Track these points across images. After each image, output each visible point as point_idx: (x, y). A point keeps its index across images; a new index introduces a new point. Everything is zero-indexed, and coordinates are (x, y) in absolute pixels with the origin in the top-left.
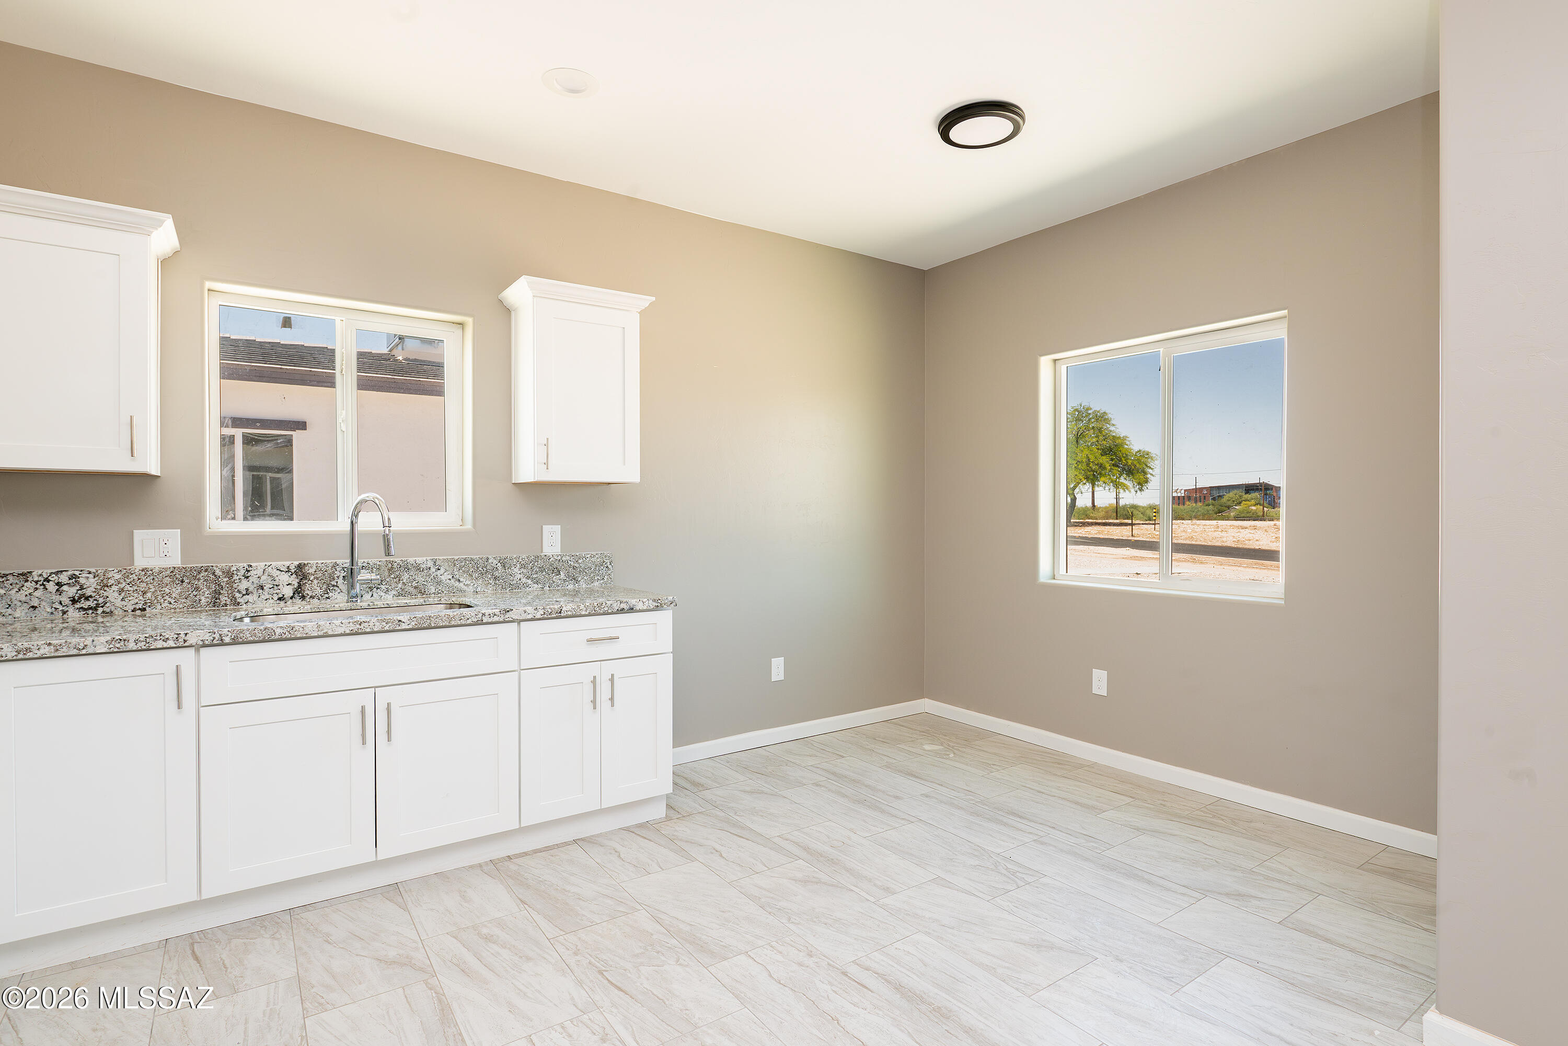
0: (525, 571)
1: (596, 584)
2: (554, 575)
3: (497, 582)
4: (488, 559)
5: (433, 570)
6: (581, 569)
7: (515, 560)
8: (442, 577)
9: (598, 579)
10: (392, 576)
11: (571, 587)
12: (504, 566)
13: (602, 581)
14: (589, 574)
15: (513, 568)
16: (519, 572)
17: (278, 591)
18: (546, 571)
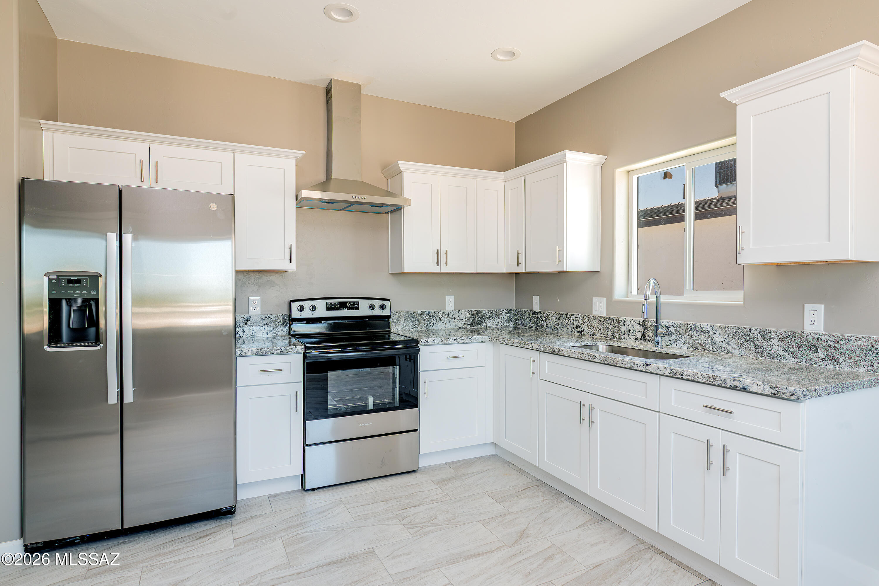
0: (782, 344)
1: (862, 369)
2: (811, 352)
3: (758, 350)
4: (750, 329)
5: (711, 333)
6: (843, 351)
7: (773, 333)
8: (717, 339)
9: (865, 365)
10: (687, 334)
11: (830, 367)
12: (764, 337)
13: (870, 368)
14: (853, 358)
15: (771, 340)
16: (777, 344)
17: (635, 334)
18: (803, 347)
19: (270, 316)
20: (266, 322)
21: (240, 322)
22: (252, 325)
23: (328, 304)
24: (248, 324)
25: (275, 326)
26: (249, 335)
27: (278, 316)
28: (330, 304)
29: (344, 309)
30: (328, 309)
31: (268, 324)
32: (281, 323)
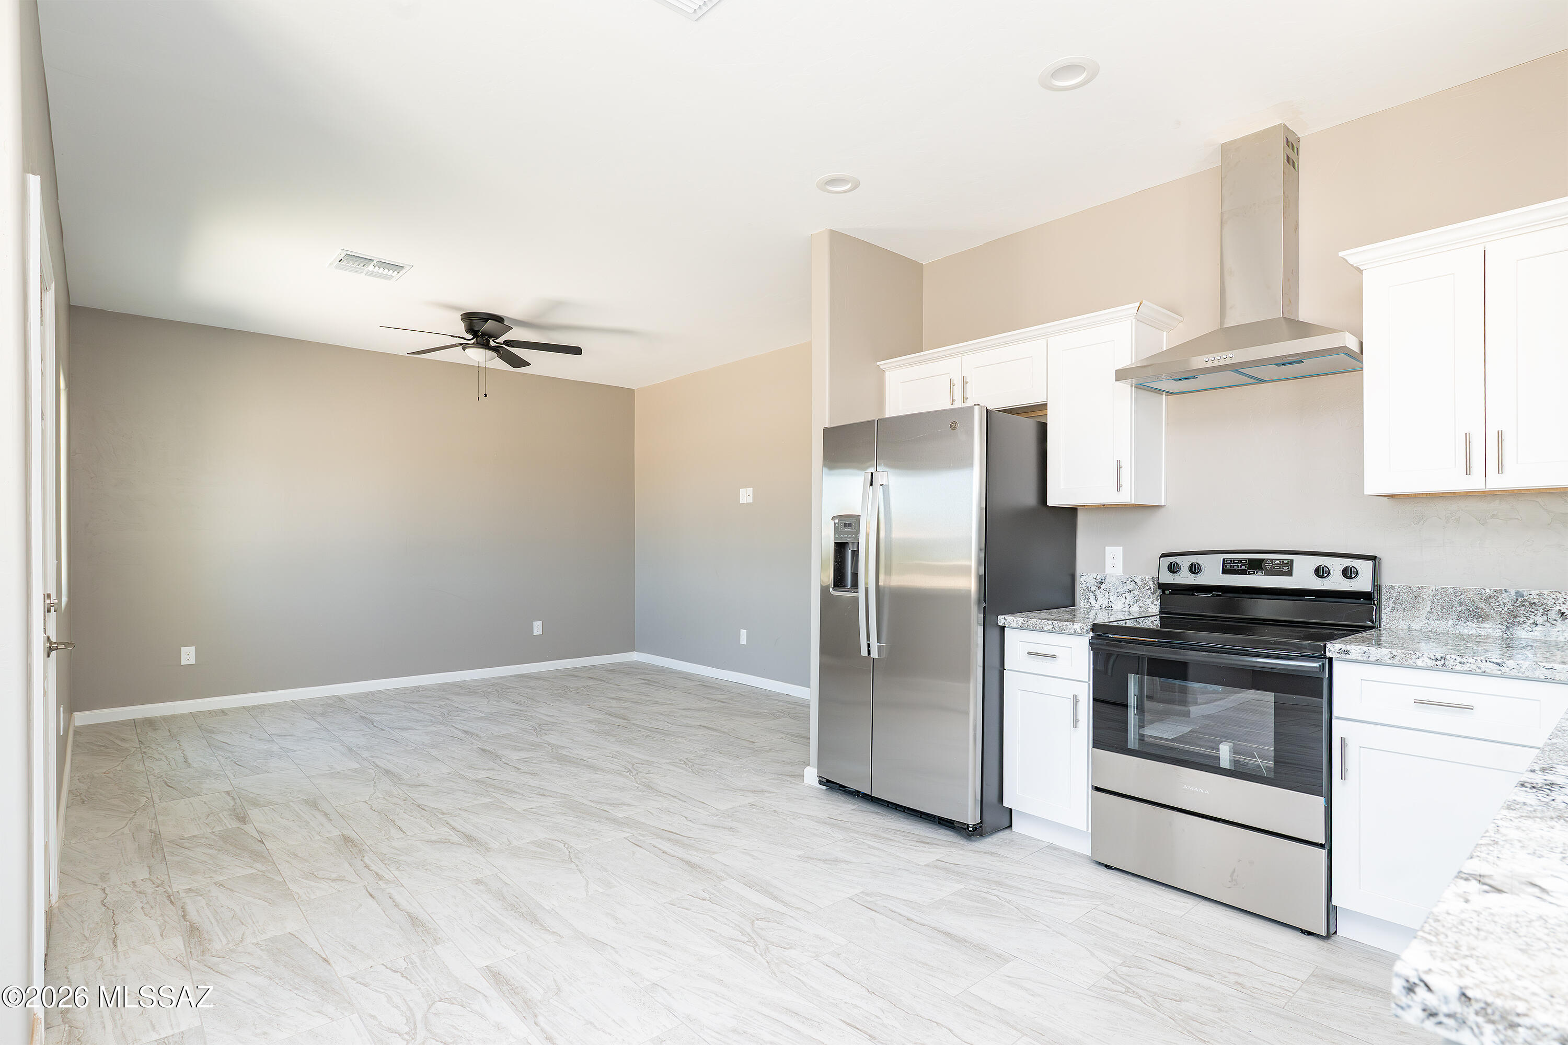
19: (1133, 578)
20: (1128, 588)
21: (1091, 584)
22: (1108, 590)
23: (1226, 561)
24: (1102, 588)
25: (1141, 595)
26: (1104, 606)
27: (1147, 579)
28: (1231, 561)
29: (1257, 572)
30: (1225, 571)
31: (1130, 592)
32: (1151, 591)
